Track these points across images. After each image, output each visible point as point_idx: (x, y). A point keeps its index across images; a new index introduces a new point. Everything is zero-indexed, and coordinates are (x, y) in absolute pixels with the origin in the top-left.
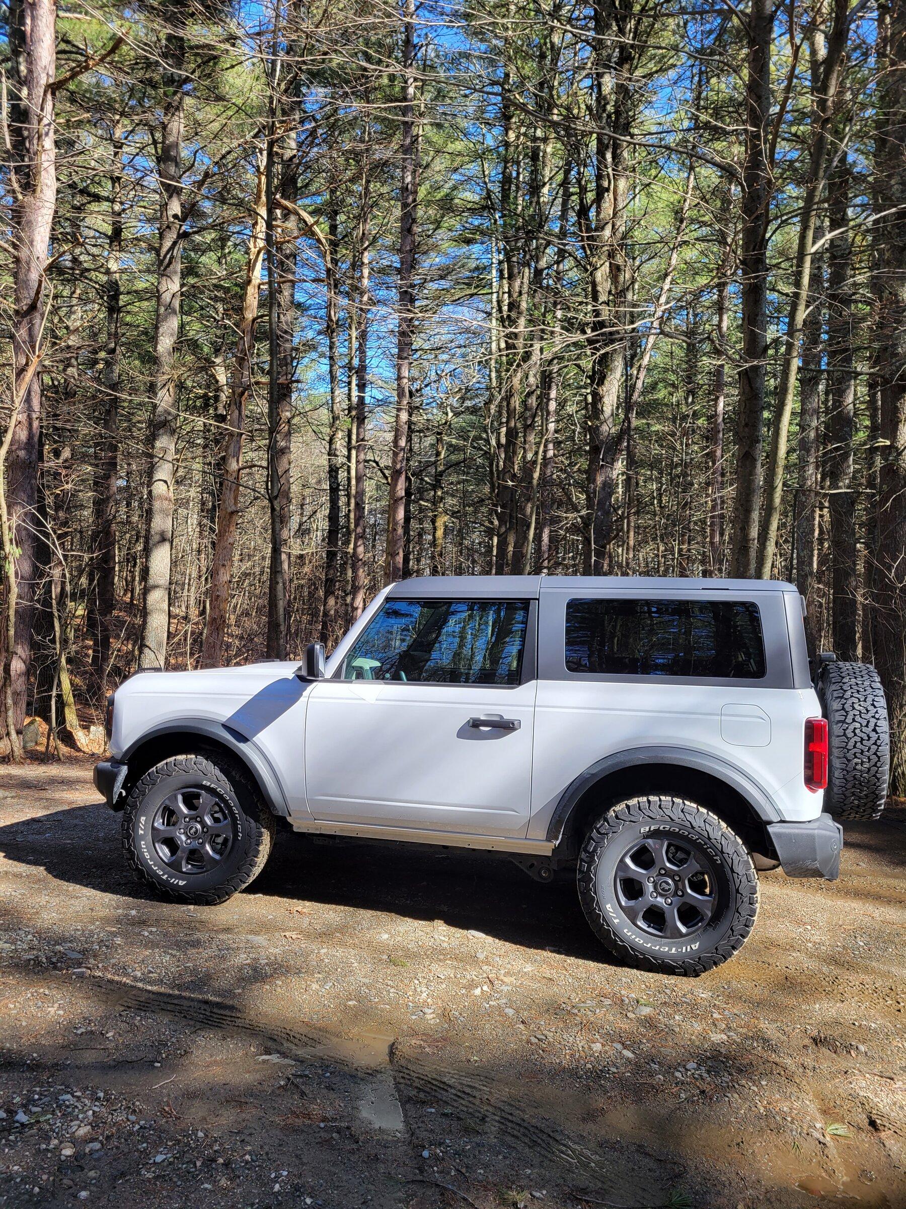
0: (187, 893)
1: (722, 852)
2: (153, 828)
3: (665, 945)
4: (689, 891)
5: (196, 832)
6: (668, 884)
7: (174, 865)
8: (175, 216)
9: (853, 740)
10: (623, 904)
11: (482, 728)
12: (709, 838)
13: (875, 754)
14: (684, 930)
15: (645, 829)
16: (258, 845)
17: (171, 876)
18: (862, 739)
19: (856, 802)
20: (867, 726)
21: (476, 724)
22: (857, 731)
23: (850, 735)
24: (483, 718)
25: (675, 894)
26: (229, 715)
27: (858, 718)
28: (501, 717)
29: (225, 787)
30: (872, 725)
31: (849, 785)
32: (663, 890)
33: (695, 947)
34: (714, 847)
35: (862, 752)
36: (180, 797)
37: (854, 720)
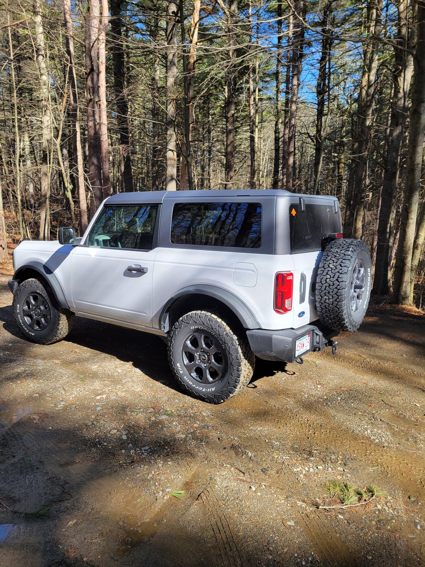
0: (35, 339)
1: (225, 343)
2: (23, 310)
3: (201, 387)
4: (213, 361)
5: (38, 313)
6: (205, 356)
7: (31, 326)
8: (173, 12)
9: (324, 285)
10: (185, 363)
11: (133, 272)
12: (219, 335)
13: (336, 294)
14: (211, 379)
15: (193, 328)
16: (59, 321)
17: (29, 331)
18: (330, 285)
19: (330, 321)
20: (333, 277)
21: (130, 270)
22: (328, 280)
23: (324, 282)
24: (134, 266)
25: (208, 362)
26: (46, 261)
27: (330, 273)
28: (140, 266)
29: (44, 294)
30: (336, 277)
31: (324, 311)
32: (203, 359)
33: (213, 389)
34: (222, 340)
35: (329, 293)
36: (31, 297)
37: (327, 274)
